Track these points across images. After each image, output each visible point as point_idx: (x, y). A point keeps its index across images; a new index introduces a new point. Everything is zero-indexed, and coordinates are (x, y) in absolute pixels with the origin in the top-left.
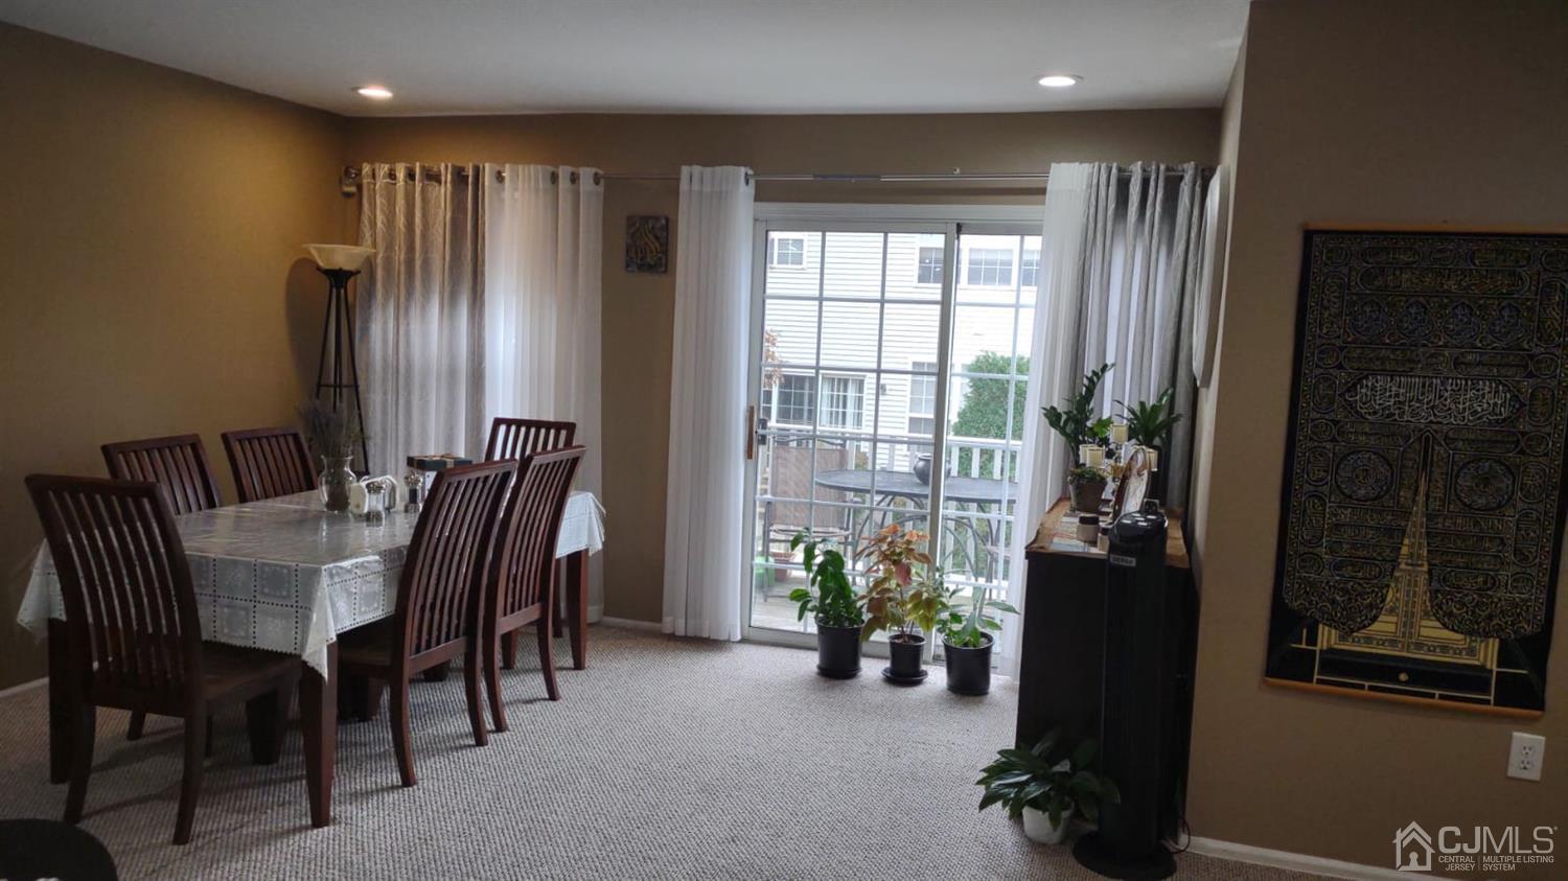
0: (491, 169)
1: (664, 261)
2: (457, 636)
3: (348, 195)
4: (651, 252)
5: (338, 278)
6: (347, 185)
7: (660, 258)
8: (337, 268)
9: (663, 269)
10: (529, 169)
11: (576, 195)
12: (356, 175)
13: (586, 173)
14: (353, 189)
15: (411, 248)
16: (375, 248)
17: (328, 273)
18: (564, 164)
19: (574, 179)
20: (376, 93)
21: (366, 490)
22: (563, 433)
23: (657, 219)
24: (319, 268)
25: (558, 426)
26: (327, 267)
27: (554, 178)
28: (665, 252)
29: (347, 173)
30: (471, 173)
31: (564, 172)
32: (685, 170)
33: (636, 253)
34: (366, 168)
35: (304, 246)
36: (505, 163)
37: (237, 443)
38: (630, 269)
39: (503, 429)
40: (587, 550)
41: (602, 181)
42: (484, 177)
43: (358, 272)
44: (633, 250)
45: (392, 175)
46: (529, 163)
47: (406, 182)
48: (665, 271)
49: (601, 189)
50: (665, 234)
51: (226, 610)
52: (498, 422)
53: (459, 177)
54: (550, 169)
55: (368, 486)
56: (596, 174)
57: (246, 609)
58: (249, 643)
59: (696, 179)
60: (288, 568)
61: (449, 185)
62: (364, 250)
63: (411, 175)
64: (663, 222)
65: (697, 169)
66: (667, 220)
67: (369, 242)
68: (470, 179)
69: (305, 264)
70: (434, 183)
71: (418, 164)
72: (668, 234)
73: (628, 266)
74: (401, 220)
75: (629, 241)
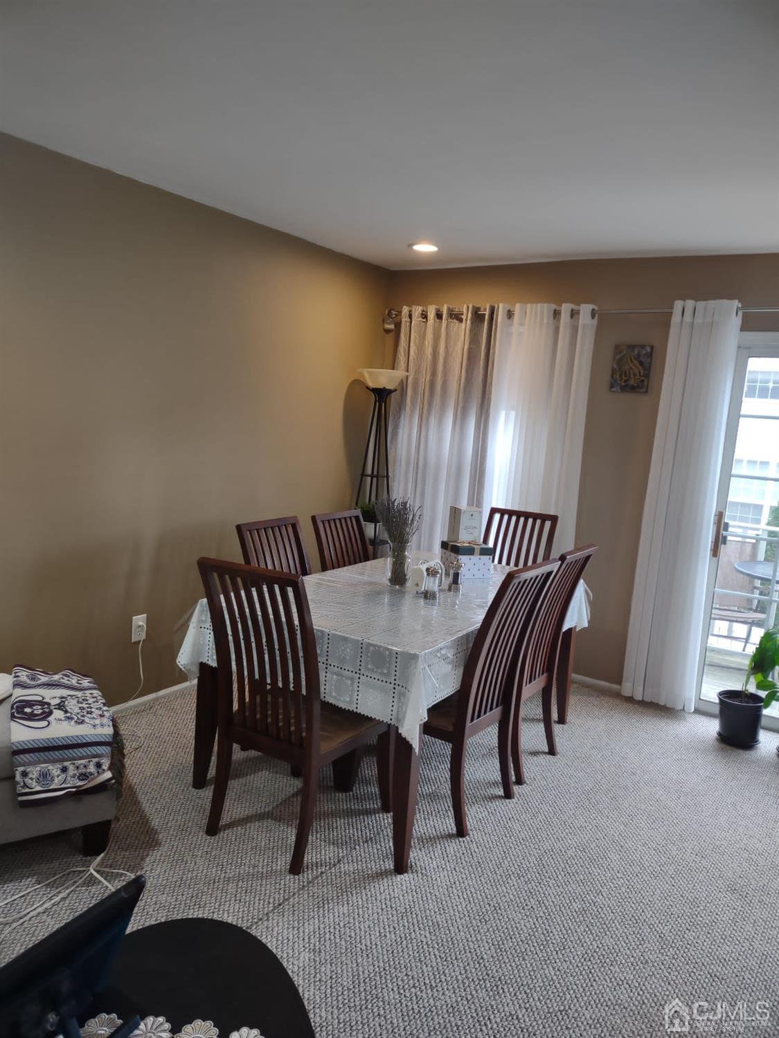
0: (504, 308)
1: (646, 383)
2: (497, 706)
3: (388, 331)
4: (635, 375)
5: (382, 394)
6: (388, 324)
7: (643, 381)
8: (382, 387)
9: (644, 390)
10: (536, 306)
11: (575, 330)
12: (396, 315)
13: (585, 309)
14: (392, 327)
15: (434, 373)
16: (408, 371)
17: (375, 391)
18: (566, 302)
19: (574, 314)
20: (425, 248)
21: (425, 573)
22: (548, 524)
23: (643, 347)
24: (367, 388)
25: (544, 518)
26: (375, 387)
27: (556, 314)
28: (647, 376)
29: (389, 314)
30: (487, 313)
31: (566, 308)
32: (678, 304)
33: (621, 376)
34: (405, 310)
35: (359, 370)
36: (516, 303)
37: (321, 523)
38: (614, 389)
39: (497, 517)
40: (576, 627)
41: (596, 317)
42: (497, 315)
43: (395, 390)
44: (618, 373)
45: (424, 316)
46: (537, 303)
47: (435, 321)
48: (646, 392)
49: (595, 322)
50: (649, 359)
51: (335, 677)
52: (494, 511)
53: (478, 317)
54: (554, 306)
55: (428, 570)
56: (593, 310)
57: (352, 679)
58: (352, 708)
59: (688, 312)
60: (391, 651)
61: (468, 322)
62: (399, 373)
63: (439, 316)
64: (649, 350)
65: (690, 304)
66: (652, 348)
67: (403, 367)
68: (487, 317)
69: (357, 384)
70: (455, 321)
71: (446, 306)
72: (651, 359)
73: (612, 386)
74: (429, 351)
75: (615, 366)
